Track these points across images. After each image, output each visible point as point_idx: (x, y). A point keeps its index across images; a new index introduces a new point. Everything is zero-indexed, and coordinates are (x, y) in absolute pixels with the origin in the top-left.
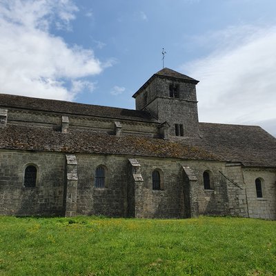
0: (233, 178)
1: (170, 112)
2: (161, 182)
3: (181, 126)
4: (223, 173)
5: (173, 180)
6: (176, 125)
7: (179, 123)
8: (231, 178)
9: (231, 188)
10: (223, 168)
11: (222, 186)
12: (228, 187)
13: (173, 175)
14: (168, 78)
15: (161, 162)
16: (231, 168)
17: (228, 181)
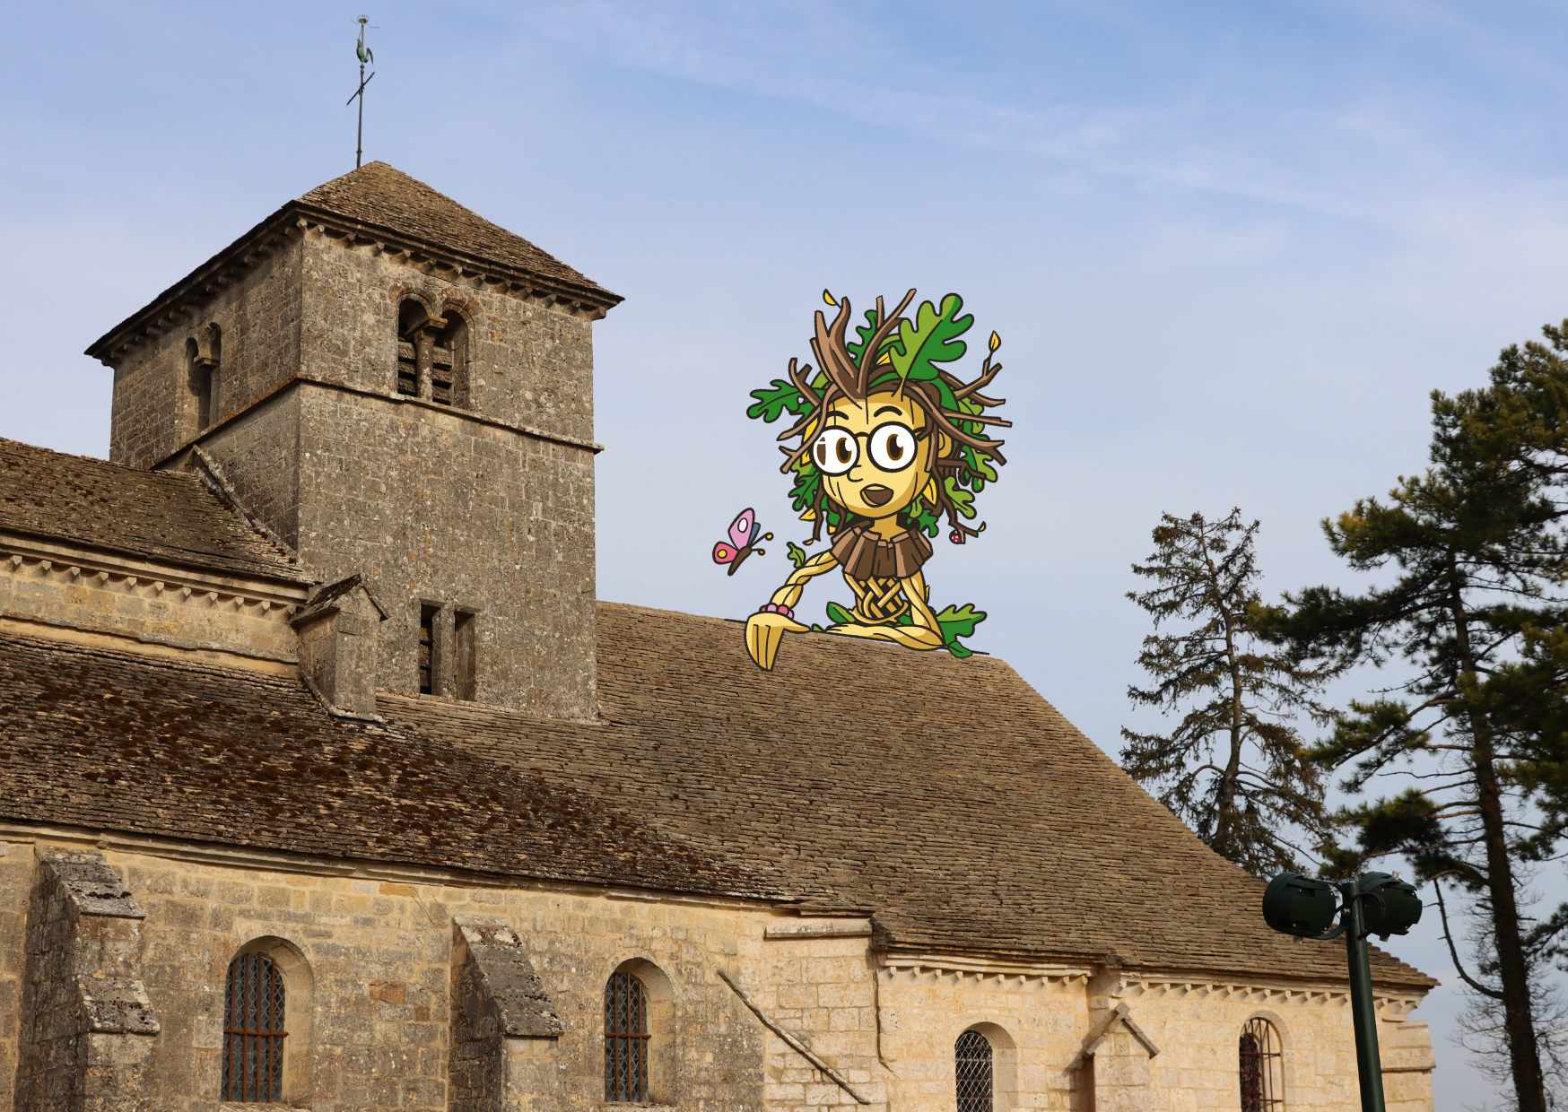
0: (807, 1023)
1: (387, 507)
2: (291, 1047)
3: (464, 617)
4: (744, 982)
5: (384, 1026)
6: (428, 612)
7: (449, 596)
8: (790, 1024)
9: (796, 1092)
10: (752, 947)
11: (728, 1079)
12: (772, 1090)
13: (389, 991)
14: (394, 242)
15: (304, 889)
16: (802, 947)
17: (771, 1046)
